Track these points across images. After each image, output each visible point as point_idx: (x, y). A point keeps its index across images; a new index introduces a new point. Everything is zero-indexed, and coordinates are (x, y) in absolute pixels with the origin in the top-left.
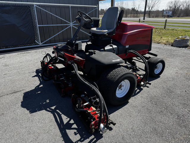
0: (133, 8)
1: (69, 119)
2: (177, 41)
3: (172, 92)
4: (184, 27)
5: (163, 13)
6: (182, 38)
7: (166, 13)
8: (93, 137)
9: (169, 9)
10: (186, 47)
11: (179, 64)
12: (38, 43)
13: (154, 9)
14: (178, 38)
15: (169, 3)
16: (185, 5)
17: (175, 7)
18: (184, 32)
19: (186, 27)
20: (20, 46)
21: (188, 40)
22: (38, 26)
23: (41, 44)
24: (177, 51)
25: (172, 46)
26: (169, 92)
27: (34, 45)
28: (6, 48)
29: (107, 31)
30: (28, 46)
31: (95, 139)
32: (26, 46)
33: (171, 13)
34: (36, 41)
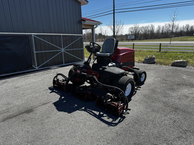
0: (100, 33)
1: (99, 112)
2: (146, 59)
3: (155, 91)
4: (147, 48)
5: (127, 37)
6: (150, 57)
7: (130, 37)
8: (119, 118)
9: (131, 33)
10: (154, 63)
11: (154, 75)
12: (35, 67)
13: (119, 34)
14: (147, 57)
15: (130, 28)
16: (143, 30)
17: (136, 32)
18: (149, 52)
19: (149, 48)
20: (19, 71)
21: (154, 58)
22: (35, 52)
23: (37, 68)
24: (149, 67)
25: (144, 63)
26: (153, 91)
27: (31, 69)
28: (6, 74)
29: (109, 54)
30: (26, 70)
31: (122, 119)
32: (24, 70)
33: (133, 37)
34: (33, 66)
